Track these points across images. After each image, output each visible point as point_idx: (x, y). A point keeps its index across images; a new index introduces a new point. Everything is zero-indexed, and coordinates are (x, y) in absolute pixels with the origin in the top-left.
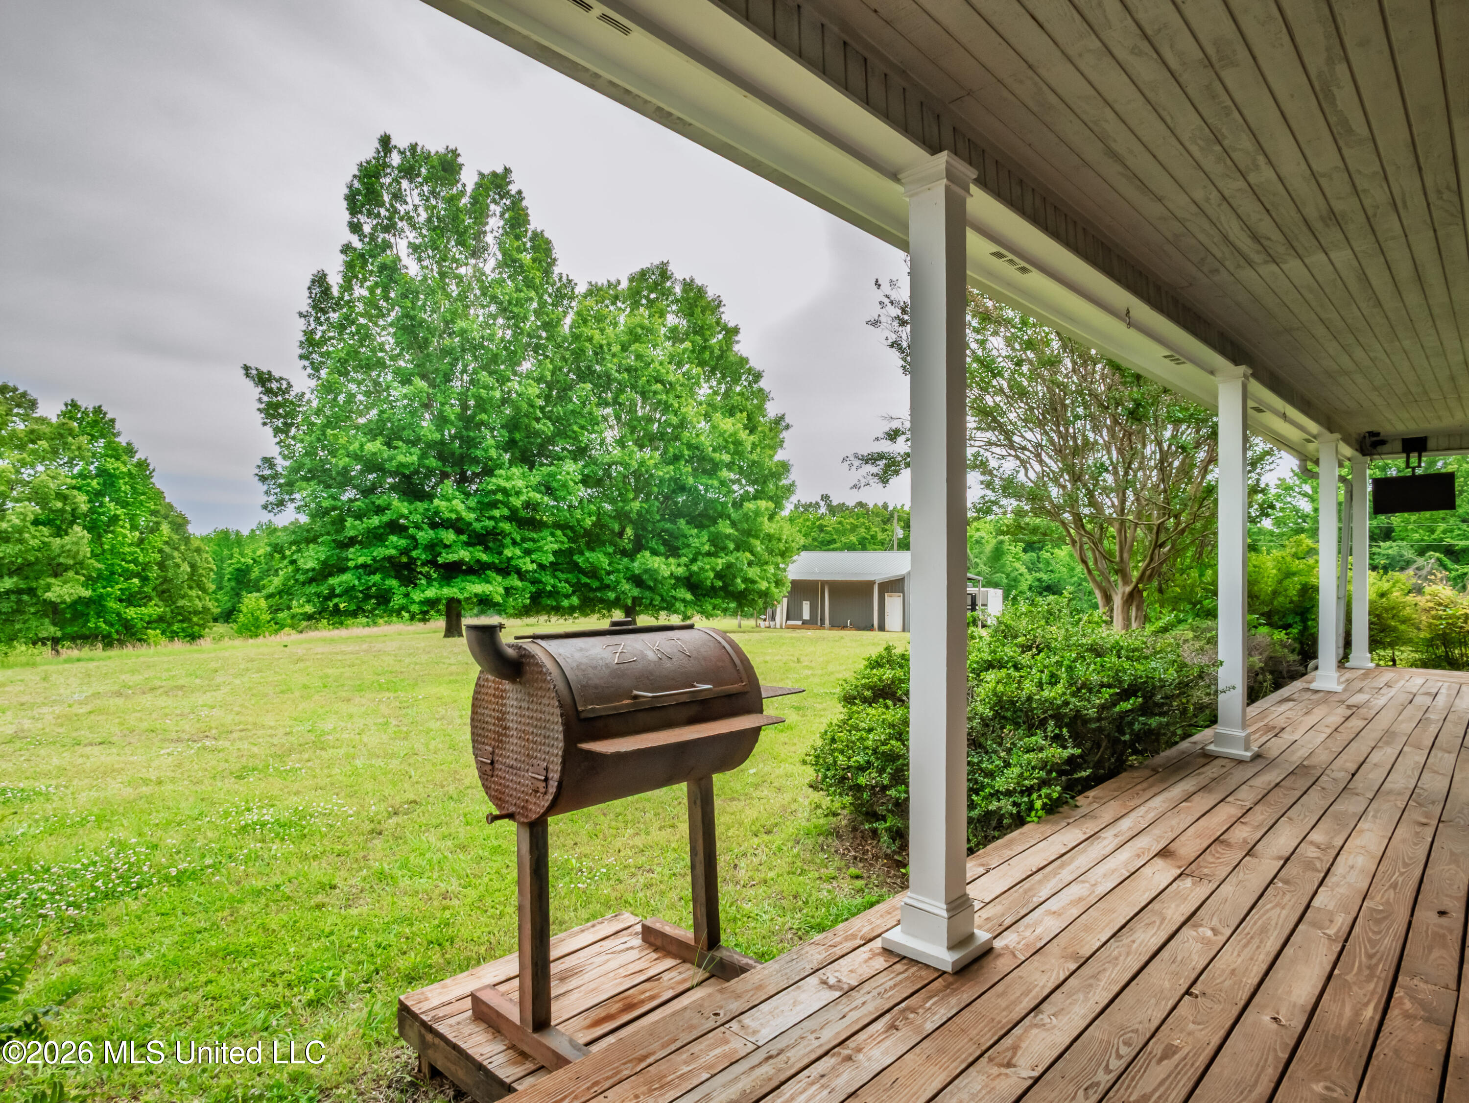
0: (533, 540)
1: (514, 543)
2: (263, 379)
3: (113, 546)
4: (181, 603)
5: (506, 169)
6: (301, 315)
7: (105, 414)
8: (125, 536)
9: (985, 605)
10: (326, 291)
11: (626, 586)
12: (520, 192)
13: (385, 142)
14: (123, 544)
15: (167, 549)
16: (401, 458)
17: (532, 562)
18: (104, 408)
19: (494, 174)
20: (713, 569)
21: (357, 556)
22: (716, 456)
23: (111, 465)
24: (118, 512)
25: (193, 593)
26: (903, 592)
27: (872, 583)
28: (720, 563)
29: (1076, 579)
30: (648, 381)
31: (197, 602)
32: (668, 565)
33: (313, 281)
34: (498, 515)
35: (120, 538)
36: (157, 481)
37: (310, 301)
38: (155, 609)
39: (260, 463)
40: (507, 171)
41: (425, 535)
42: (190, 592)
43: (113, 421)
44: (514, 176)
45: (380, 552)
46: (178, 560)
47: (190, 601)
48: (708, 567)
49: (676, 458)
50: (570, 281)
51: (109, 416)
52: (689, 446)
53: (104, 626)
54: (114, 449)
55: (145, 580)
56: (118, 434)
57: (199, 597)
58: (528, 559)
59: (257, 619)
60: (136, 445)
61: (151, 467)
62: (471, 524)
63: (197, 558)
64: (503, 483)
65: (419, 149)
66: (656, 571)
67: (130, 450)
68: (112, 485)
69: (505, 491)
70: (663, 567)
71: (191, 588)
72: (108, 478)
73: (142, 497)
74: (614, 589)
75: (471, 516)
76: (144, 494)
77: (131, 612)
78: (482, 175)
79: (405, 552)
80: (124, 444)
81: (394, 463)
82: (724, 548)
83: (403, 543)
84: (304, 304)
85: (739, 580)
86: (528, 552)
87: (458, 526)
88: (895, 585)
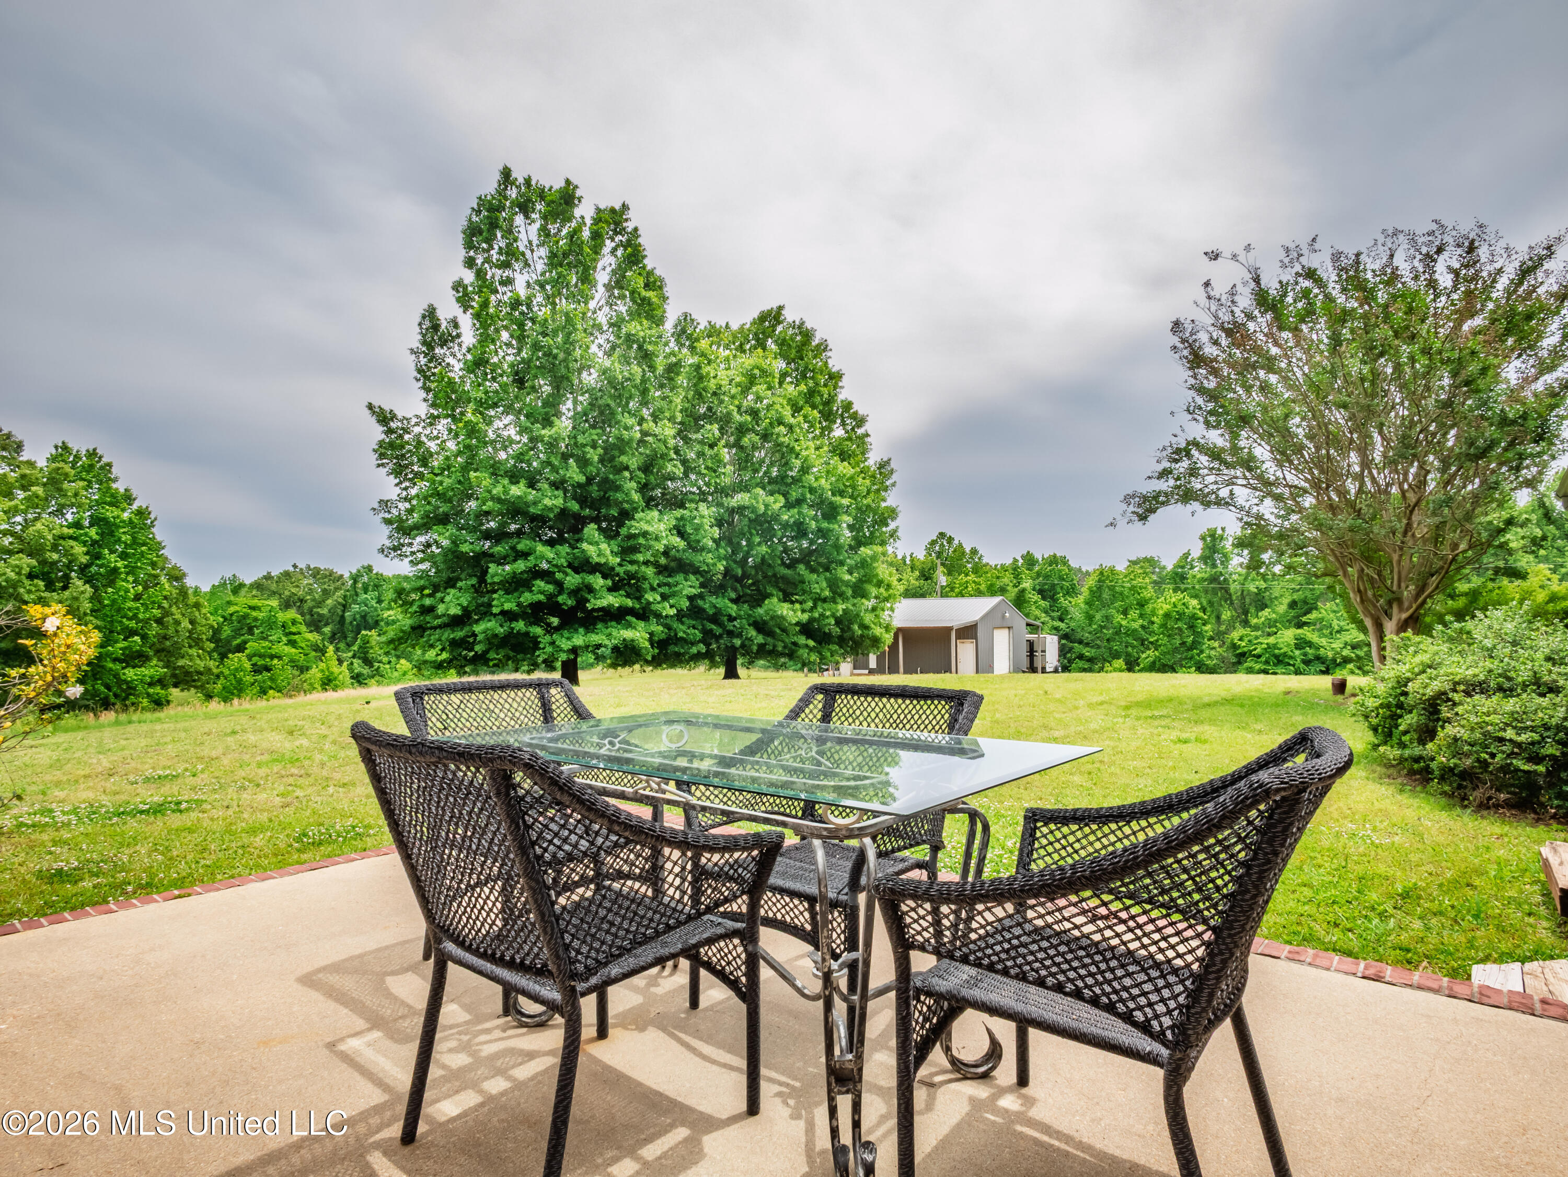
0: (668, 585)
1: (653, 589)
2: (384, 418)
3: (114, 601)
4: (181, 663)
5: (624, 205)
6: (412, 351)
7: (100, 458)
8: (127, 591)
9: (1044, 651)
10: (436, 327)
11: (753, 633)
12: (636, 229)
13: (506, 174)
14: (125, 599)
15: (165, 604)
16: (547, 502)
17: (671, 607)
18: (99, 452)
19: (613, 211)
20: (833, 615)
21: (504, 602)
22: (837, 499)
23: (110, 513)
24: (119, 564)
25: (193, 652)
26: (976, 639)
27: (950, 629)
28: (841, 607)
29: (1095, 627)
30: (771, 424)
31: (198, 661)
32: (795, 611)
33: (424, 317)
34: (641, 559)
35: (122, 593)
36: (159, 533)
37: (420, 337)
38: (154, 669)
39: (376, 506)
40: (625, 207)
41: (572, 580)
42: (190, 651)
43: (110, 465)
44: (631, 214)
45: (527, 598)
46: (178, 617)
47: (191, 660)
48: (828, 613)
49: (799, 502)
50: (692, 320)
51: (105, 460)
52: (812, 490)
53: (102, 688)
54: (112, 496)
55: (144, 637)
56: (115, 480)
57: (199, 656)
58: (667, 605)
59: (240, 681)
60: (135, 493)
61: (152, 516)
62: (613, 569)
63: (197, 614)
64: (646, 527)
65: (533, 183)
66: (783, 618)
67: (129, 498)
68: (112, 534)
69: (645, 534)
70: (791, 613)
71: (190, 647)
72: (107, 527)
73: (144, 548)
74: (739, 635)
75: (615, 560)
76: (144, 544)
77: (130, 674)
78: (598, 210)
79: (551, 597)
80: (122, 490)
81: (540, 506)
82: (842, 595)
83: (550, 588)
84: (415, 340)
85: (856, 627)
86: (664, 597)
87: (605, 571)
88: (968, 632)
